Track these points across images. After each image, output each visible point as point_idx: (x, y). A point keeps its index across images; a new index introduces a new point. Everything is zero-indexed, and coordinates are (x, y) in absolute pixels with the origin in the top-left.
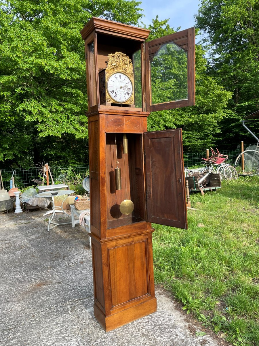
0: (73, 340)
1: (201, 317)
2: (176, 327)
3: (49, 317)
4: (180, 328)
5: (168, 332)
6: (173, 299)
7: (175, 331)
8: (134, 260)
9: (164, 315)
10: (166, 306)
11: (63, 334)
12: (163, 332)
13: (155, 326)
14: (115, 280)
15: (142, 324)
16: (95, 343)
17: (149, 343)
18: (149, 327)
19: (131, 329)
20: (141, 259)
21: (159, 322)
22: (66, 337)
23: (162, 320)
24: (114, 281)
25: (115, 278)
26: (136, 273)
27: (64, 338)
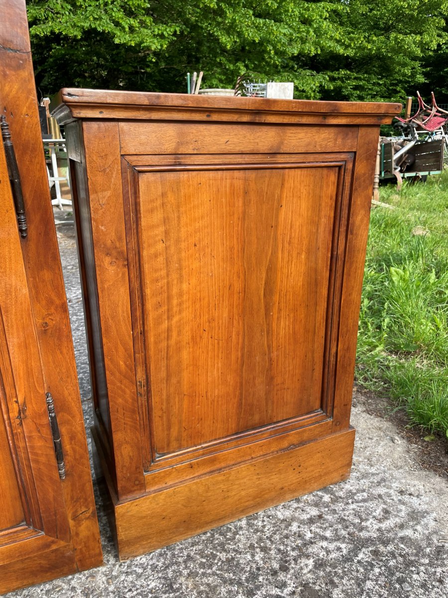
6: (400, 422)
8: (274, 253)
9: (381, 490)
10: (380, 450)
13: (358, 544)
14: (173, 342)
15: (294, 527)
18: (328, 552)
19: (249, 557)
20: (307, 258)
21: (372, 528)
23: (378, 512)
24: (164, 344)
25: (169, 330)
26: (279, 319)
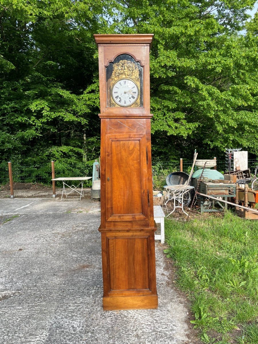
1: (204, 337)
2: (172, 339)
5: (161, 341)
6: (190, 310)
9: (169, 324)
10: (178, 315)
12: (157, 339)
13: (154, 331)
19: (130, 327)
21: (160, 329)
23: (164, 327)
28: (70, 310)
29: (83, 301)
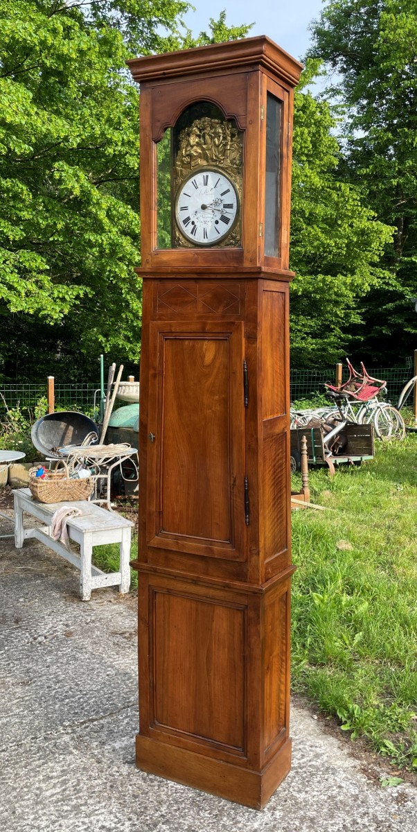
0: (100, 812)
1: (386, 746)
2: (334, 772)
3: (23, 764)
4: (345, 771)
5: (319, 782)
6: (314, 710)
7: (334, 779)
9: (301, 746)
10: (301, 727)
11: (70, 800)
12: (308, 781)
16: (156, 815)
17: (282, 806)
22: (81, 805)
27: (76, 808)
28: (54, 798)
29: (65, 768)
